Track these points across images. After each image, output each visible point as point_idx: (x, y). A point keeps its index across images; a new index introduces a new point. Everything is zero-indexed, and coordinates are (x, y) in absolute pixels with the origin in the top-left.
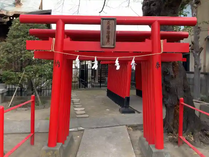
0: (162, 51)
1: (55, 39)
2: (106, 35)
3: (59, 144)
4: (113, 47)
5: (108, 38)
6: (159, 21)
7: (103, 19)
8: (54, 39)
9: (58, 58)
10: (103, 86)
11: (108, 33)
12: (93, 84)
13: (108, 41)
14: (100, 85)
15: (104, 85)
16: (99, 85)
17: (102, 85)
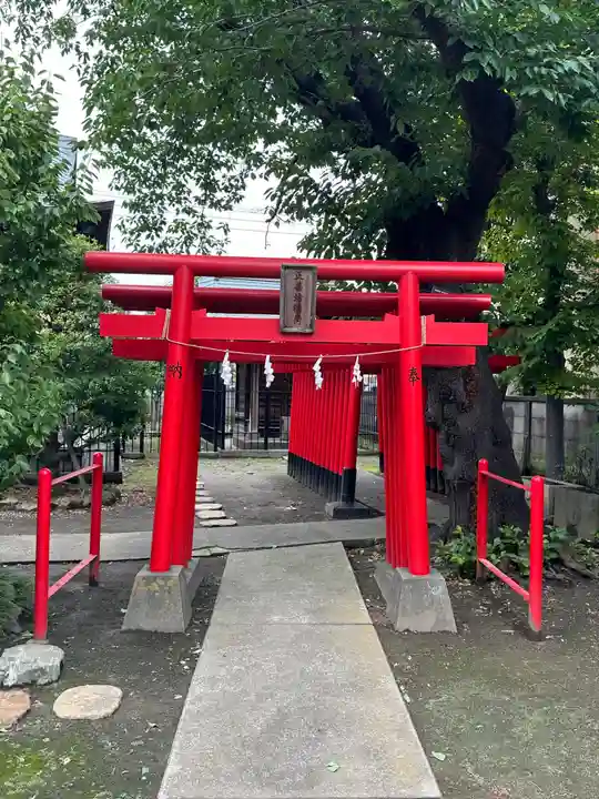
0: (424, 342)
1: (172, 313)
2: (292, 303)
3: (176, 570)
4: (308, 331)
5: (298, 309)
6: (415, 273)
7: (287, 268)
8: (168, 311)
9: (179, 357)
10: (275, 446)
11: (298, 298)
12: (241, 438)
13: (298, 318)
14: (266, 441)
15: (277, 441)
16: (262, 441)
17: (270, 440)
